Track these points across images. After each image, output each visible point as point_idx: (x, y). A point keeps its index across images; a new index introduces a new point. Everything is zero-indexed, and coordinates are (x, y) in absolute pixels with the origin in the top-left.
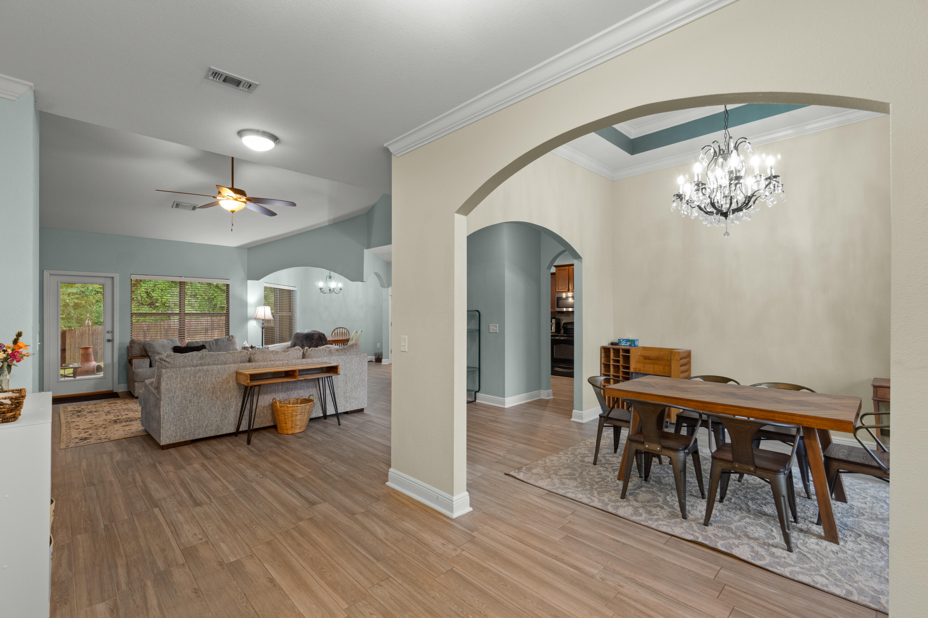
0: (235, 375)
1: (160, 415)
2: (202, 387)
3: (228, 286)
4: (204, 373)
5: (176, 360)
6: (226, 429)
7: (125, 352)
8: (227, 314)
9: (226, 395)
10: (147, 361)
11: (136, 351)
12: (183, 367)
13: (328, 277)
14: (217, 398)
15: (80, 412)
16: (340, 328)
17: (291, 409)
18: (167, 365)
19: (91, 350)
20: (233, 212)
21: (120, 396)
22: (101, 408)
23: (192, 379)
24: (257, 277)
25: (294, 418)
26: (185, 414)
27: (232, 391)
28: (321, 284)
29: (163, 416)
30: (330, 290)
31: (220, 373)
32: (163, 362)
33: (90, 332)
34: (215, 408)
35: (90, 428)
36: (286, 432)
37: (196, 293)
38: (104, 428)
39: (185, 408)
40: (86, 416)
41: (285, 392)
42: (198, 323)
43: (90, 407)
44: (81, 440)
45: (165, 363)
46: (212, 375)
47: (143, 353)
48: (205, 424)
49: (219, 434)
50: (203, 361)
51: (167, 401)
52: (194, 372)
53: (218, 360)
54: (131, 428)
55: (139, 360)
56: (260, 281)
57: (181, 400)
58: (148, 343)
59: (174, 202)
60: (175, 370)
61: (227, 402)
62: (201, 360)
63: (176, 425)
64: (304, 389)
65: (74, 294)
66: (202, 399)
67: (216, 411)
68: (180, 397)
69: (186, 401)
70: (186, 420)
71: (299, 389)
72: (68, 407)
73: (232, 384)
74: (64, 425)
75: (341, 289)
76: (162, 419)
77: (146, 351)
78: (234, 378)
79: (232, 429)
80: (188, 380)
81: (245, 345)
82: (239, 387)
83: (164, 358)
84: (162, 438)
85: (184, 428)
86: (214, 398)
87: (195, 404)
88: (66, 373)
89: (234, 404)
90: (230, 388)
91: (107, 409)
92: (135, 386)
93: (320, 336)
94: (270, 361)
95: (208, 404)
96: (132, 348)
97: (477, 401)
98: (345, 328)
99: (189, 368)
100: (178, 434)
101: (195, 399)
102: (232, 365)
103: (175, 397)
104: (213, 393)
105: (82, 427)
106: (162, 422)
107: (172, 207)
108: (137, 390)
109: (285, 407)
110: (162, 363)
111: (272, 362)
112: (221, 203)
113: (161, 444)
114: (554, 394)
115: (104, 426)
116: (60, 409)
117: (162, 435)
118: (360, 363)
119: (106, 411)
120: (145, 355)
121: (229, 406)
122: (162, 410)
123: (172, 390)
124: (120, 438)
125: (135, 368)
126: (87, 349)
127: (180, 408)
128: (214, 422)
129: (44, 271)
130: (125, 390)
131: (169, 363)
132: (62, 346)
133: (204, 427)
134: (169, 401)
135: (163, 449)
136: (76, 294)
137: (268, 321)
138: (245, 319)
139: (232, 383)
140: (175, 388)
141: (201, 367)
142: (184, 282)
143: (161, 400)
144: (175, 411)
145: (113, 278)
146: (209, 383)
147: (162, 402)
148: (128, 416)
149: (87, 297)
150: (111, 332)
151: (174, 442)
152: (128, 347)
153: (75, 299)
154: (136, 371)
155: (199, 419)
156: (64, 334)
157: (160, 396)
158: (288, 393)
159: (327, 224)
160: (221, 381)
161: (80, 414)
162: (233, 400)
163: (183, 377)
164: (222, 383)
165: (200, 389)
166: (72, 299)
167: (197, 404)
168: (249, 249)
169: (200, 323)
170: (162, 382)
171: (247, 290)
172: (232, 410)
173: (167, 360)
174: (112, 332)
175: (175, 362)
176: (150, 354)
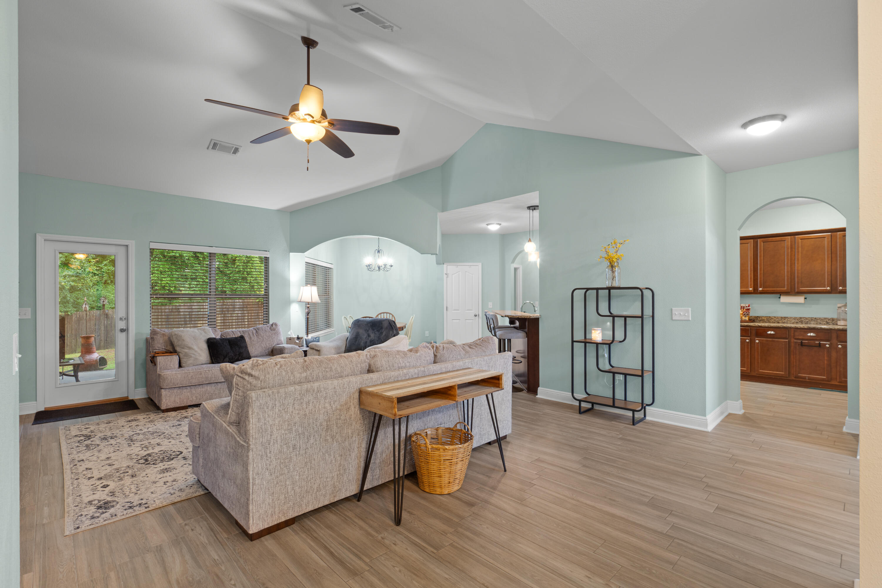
0: (357, 395)
1: (248, 479)
2: (311, 421)
3: (267, 259)
4: (314, 395)
5: (269, 373)
6: (346, 490)
7: (143, 345)
8: (266, 295)
9: (345, 432)
10: (175, 359)
11: (159, 345)
12: (280, 385)
13: (377, 251)
14: (333, 437)
15: (88, 437)
16: (384, 313)
17: (450, 453)
18: (254, 382)
19: (93, 339)
20: (309, 142)
21: (139, 406)
22: (118, 431)
23: (297, 407)
24: (303, 249)
25: (453, 468)
26: (286, 471)
27: (354, 423)
28: (368, 260)
29: (254, 479)
30: (379, 268)
31: (337, 393)
32: (246, 377)
33: (88, 318)
34: (330, 455)
35: (108, 477)
36: (438, 491)
37: (196, 276)
38: (132, 476)
39: (286, 461)
40: (99, 448)
41: (420, 418)
42: (200, 307)
43: (102, 426)
44: (99, 507)
45: (251, 379)
46: (325, 398)
47: (170, 348)
48: (315, 486)
49: (336, 499)
50: (308, 373)
51: (260, 451)
52: (300, 394)
53: (331, 370)
54: (174, 477)
55: (165, 357)
56: (306, 253)
57: (281, 446)
58: (175, 335)
59: (211, 140)
60: (270, 392)
61: (347, 443)
62: (306, 371)
63: (273, 493)
64: (443, 411)
65: (70, 276)
66: (312, 441)
67: (331, 461)
68: (279, 441)
69: (288, 447)
70: (288, 483)
71: (437, 412)
72: (72, 428)
73: (354, 411)
74: (68, 467)
75: (392, 266)
76: (251, 484)
77: (172, 344)
78: (356, 401)
79: (353, 489)
80: (291, 409)
81: (290, 335)
82: (363, 416)
83: (249, 371)
84: (251, 522)
85: (285, 498)
86: (328, 438)
87: (301, 452)
88: (64, 371)
89: (356, 445)
90: (350, 418)
91: (127, 432)
92: (161, 395)
93: (390, 323)
94: (399, 368)
95: (320, 449)
96: (154, 340)
97: (648, 418)
98: (390, 314)
99: (292, 388)
100: (277, 509)
101: (301, 442)
102: (353, 379)
103: (272, 443)
104: (327, 430)
105: (96, 475)
106: (251, 491)
107: (208, 148)
108: (164, 400)
109: (441, 450)
110: (244, 379)
111: (405, 371)
112: (293, 129)
113: (251, 532)
114: (745, 407)
115: (130, 472)
116: (61, 432)
117: (251, 515)
118: (505, 366)
119: (126, 436)
120: (171, 350)
121: (349, 450)
122: (250, 468)
123: (266, 431)
124: (165, 504)
125: (160, 368)
126: (88, 338)
127: (279, 461)
128: (328, 480)
129: (37, 235)
130: (143, 397)
131: (256, 378)
132: (60, 333)
133: (315, 491)
134: (263, 451)
135: (252, 540)
136: (73, 276)
137: (315, 304)
138: (288, 302)
139: (353, 409)
140: (271, 425)
141: (309, 385)
142: (215, 254)
143: (248, 451)
144: (271, 467)
145: (127, 246)
146: (322, 412)
147: (251, 454)
148: (163, 448)
149: (84, 280)
150: (125, 319)
151: (271, 525)
152: (147, 339)
153: (72, 281)
154: (162, 374)
155: (307, 478)
156: (62, 321)
157: (248, 443)
158: (424, 419)
159: (390, 181)
160: (339, 407)
161: (89, 442)
162: (354, 439)
163: (283, 404)
164: (340, 410)
165: (309, 424)
166: (68, 281)
167: (304, 452)
168: (291, 213)
169: (202, 307)
170: (250, 416)
171: (289, 264)
172: (353, 455)
173: (253, 373)
174: (127, 319)
175: (267, 376)
176: (178, 349)
